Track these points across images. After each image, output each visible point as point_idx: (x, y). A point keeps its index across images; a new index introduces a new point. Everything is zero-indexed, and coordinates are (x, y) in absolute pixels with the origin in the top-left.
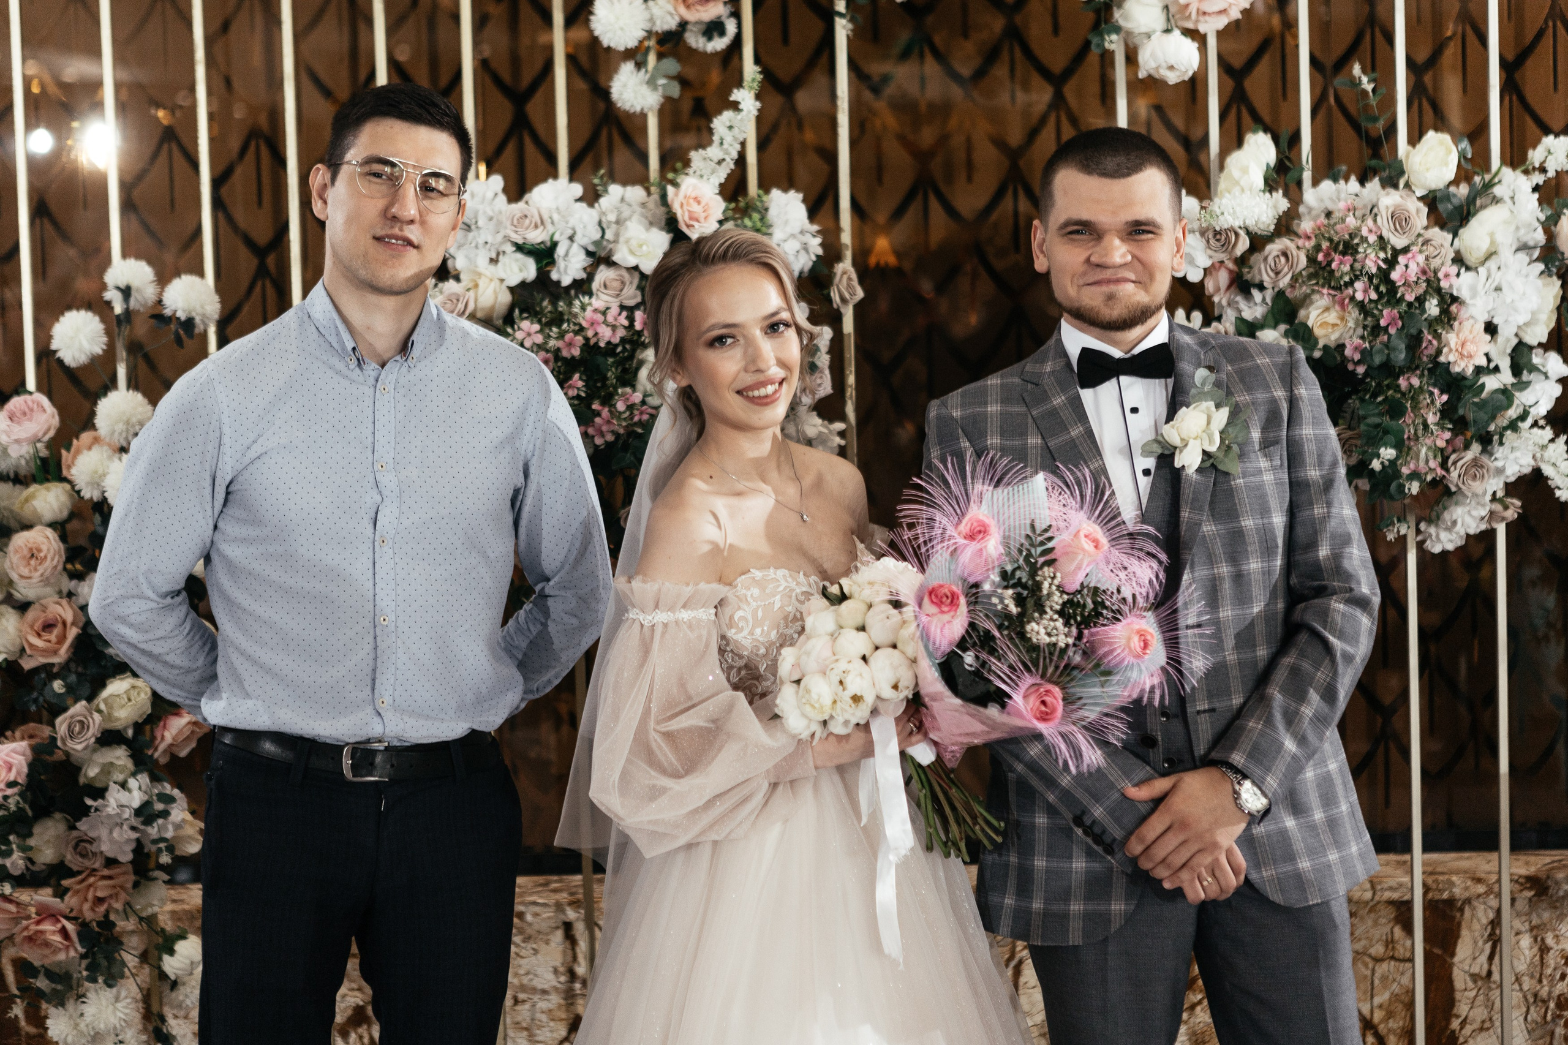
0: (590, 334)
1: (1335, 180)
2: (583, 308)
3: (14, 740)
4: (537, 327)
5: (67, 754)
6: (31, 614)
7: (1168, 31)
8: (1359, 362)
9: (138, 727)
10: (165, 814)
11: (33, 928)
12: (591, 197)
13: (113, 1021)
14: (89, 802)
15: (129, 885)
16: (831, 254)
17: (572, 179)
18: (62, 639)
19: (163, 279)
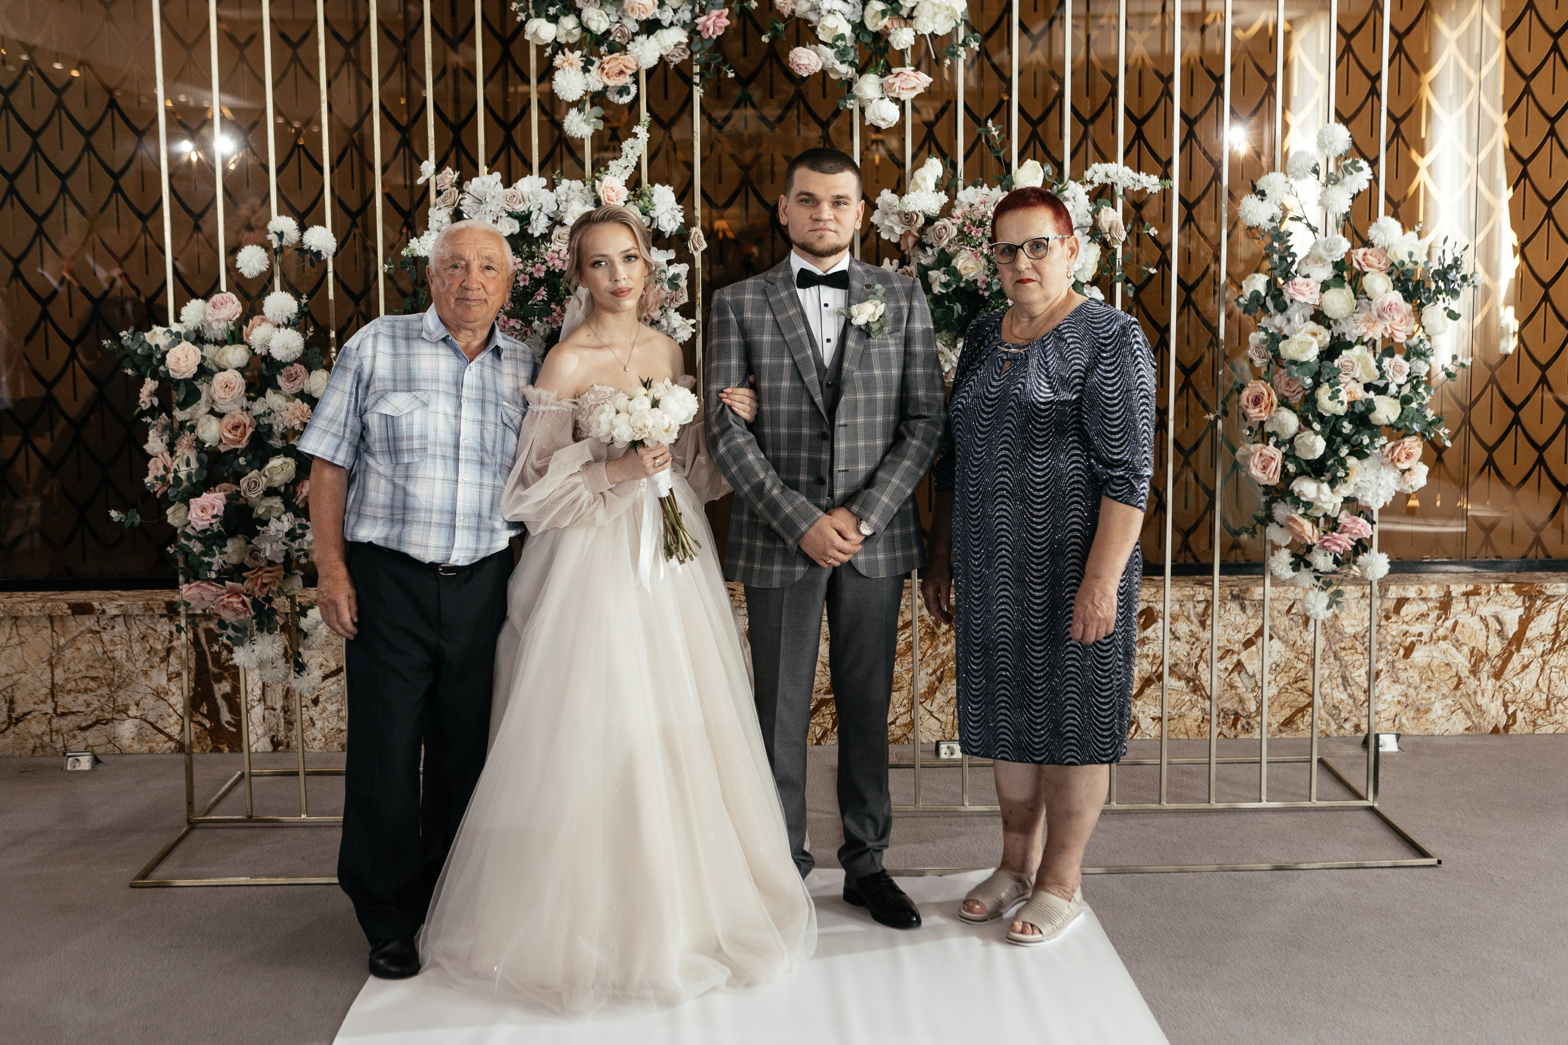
0: (550, 264)
1: (975, 187)
2: (547, 250)
3: (215, 492)
4: (520, 260)
5: (246, 500)
6: (226, 420)
7: (882, 99)
8: (985, 290)
9: (286, 485)
10: (303, 535)
11: (226, 600)
12: (552, 186)
13: (272, 654)
14: (259, 528)
15: (281, 577)
16: (689, 223)
17: (540, 176)
18: (243, 435)
19: (303, 228)
